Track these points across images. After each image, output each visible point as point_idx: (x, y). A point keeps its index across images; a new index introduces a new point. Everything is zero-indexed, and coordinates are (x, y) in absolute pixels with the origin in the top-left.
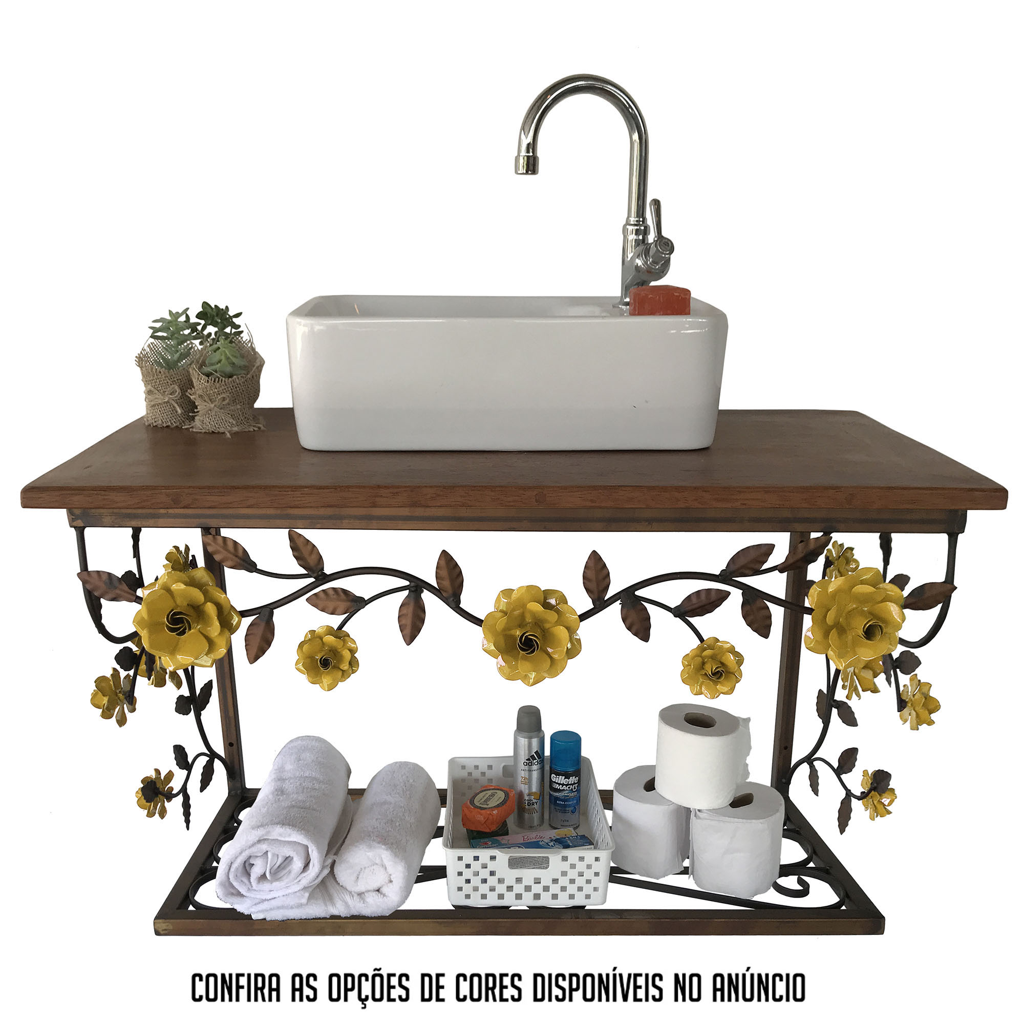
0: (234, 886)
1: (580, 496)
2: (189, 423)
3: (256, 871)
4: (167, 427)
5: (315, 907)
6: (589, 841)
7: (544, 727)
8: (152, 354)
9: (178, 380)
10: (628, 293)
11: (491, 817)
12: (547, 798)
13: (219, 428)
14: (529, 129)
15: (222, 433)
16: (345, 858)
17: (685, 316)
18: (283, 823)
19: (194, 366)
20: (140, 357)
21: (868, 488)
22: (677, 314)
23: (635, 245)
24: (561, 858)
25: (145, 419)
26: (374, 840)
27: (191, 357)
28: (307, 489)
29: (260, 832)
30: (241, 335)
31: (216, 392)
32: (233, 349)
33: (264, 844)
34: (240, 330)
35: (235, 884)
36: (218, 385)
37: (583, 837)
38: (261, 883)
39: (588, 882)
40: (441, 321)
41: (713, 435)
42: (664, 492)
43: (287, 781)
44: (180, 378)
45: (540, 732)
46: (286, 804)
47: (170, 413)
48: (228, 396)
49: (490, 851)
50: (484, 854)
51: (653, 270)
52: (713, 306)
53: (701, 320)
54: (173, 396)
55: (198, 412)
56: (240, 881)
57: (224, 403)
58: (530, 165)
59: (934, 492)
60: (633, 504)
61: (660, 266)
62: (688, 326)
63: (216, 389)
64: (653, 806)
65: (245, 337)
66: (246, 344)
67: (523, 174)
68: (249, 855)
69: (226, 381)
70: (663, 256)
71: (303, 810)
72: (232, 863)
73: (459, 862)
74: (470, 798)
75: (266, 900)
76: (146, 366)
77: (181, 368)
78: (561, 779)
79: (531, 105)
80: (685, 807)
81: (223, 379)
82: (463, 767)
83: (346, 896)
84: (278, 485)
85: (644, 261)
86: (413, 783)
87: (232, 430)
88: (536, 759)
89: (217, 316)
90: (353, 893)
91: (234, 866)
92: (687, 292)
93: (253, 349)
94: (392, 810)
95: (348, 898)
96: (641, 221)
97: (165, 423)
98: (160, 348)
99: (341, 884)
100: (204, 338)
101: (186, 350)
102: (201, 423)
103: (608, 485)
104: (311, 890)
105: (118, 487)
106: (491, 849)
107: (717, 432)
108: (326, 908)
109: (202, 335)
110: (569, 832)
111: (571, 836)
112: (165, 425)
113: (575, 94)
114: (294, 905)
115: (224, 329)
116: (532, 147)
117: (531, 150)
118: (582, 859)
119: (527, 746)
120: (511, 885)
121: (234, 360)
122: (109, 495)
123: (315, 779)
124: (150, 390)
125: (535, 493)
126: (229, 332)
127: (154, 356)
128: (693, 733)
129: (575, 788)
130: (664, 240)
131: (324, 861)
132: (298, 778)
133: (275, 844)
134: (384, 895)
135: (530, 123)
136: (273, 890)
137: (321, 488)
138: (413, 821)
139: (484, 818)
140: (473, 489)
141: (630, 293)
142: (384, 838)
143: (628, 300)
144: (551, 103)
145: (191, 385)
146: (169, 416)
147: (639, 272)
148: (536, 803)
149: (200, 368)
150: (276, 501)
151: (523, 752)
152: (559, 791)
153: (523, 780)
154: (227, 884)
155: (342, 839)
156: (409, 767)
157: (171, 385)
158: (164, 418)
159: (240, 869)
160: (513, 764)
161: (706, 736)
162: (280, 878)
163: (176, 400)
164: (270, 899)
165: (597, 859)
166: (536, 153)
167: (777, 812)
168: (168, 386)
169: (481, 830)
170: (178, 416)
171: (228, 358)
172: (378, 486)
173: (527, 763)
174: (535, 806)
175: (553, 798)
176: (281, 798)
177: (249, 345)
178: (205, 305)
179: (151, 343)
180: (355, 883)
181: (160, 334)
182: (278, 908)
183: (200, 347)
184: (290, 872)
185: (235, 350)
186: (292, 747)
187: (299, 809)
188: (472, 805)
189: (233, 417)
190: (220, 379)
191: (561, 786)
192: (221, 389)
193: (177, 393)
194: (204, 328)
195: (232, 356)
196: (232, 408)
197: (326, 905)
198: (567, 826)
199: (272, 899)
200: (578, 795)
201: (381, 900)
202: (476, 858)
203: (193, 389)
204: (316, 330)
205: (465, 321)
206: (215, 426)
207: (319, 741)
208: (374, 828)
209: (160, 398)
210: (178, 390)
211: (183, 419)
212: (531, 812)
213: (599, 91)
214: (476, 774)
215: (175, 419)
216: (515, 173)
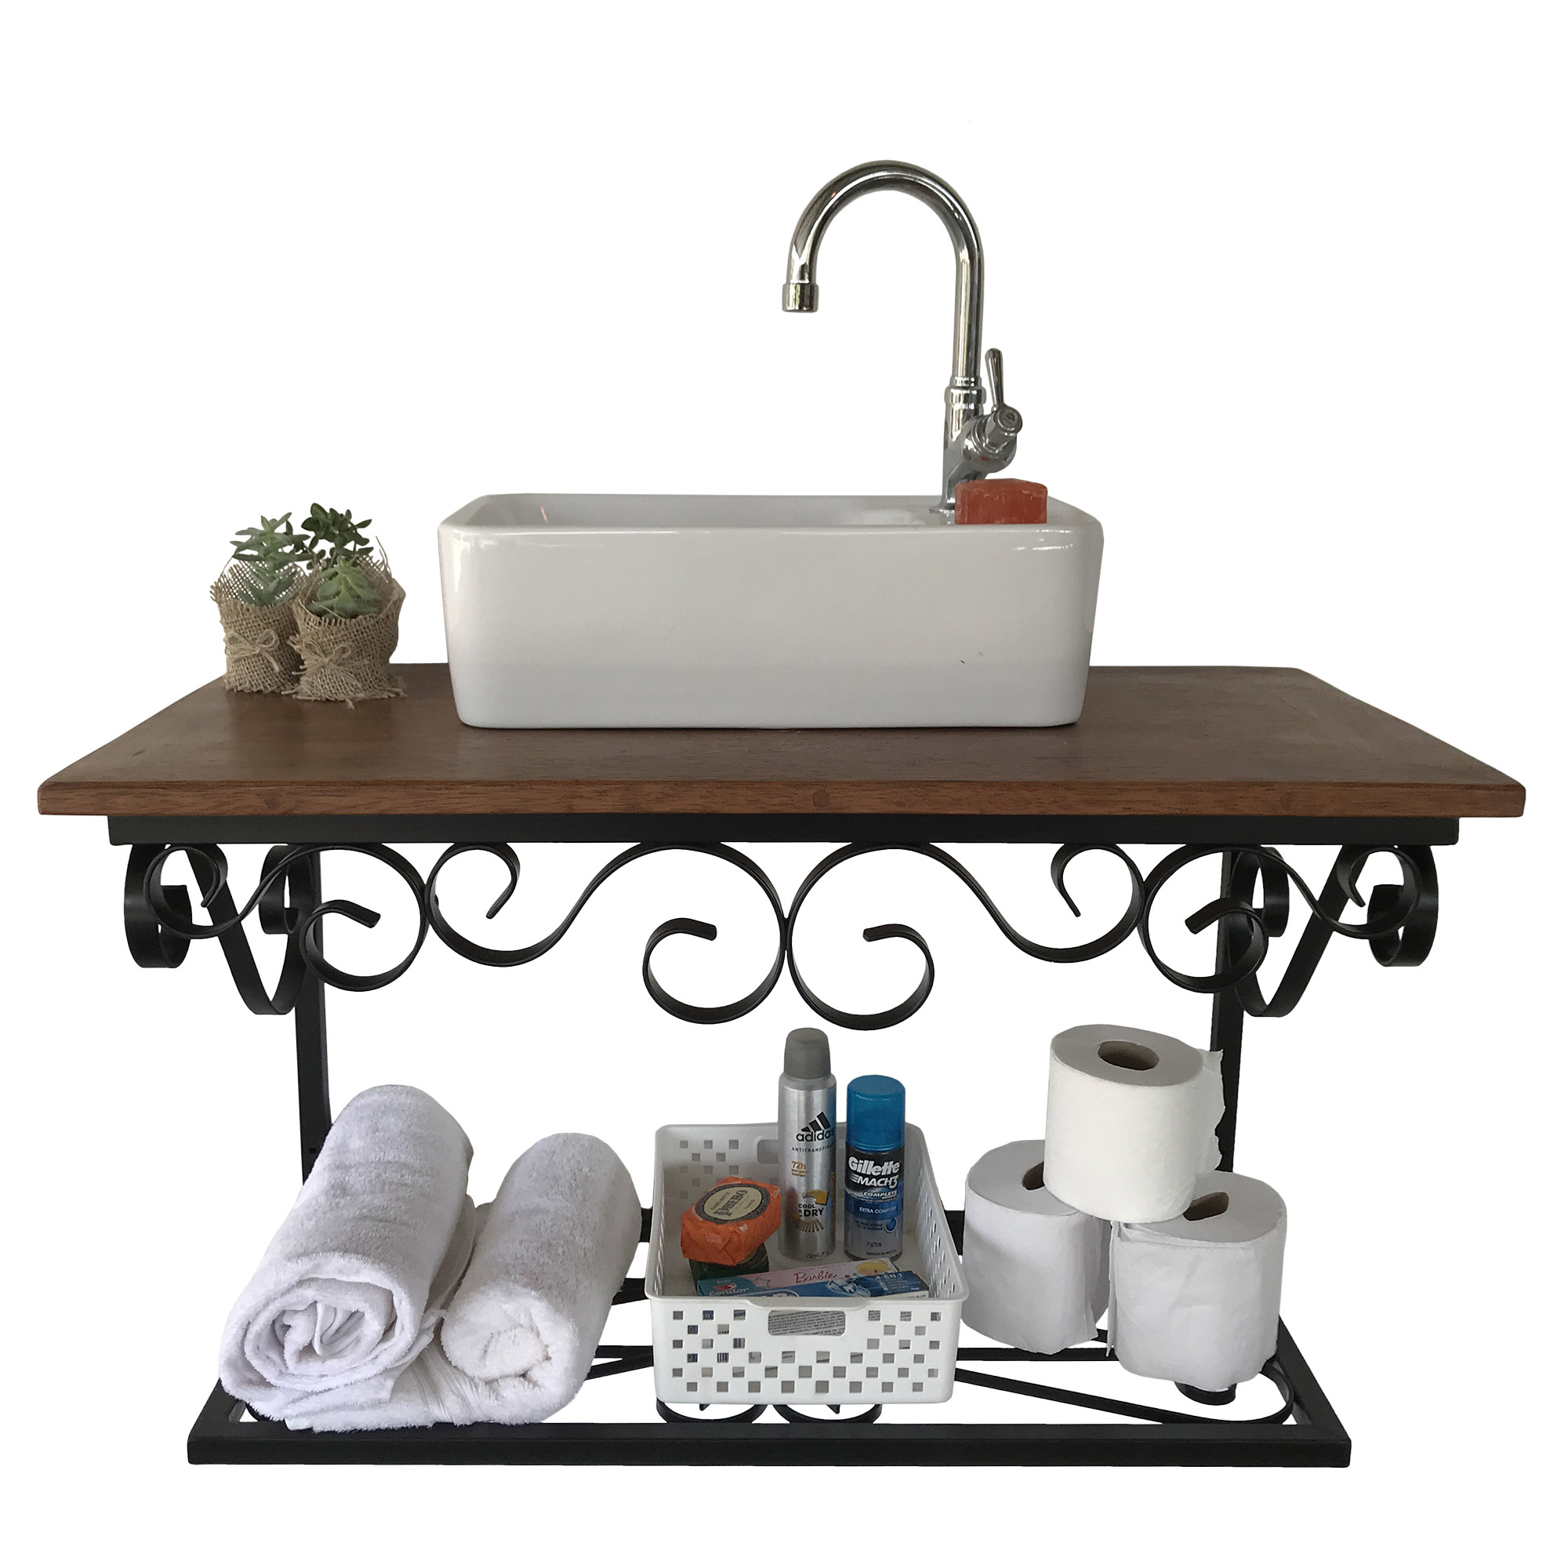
0: (253, 1367)
1: (881, 796)
2: (292, 687)
3: (295, 1339)
4: (259, 692)
5: (405, 1408)
6: (919, 1282)
7: (835, 1070)
8: (236, 583)
9: (274, 621)
10: (953, 490)
11: (735, 1238)
12: (840, 1202)
13: (336, 694)
14: (803, 242)
15: (341, 701)
16: (461, 1314)
17: (1039, 525)
18: (345, 1248)
19: (300, 601)
20: (217, 587)
21: (1313, 784)
22: (1027, 522)
23: (963, 418)
24: (867, 1313)
25: (225, 681)
26: (516, 1281)
27: (295, 587)
28: (470, 786)
29: (302, 1266)
30: (370, 554)
31: (331, 640)
32: (358, 575)
33: (309, 1287)
34: (368, 546)
35: (256, 1363)
36: (335, 629)
37: (909, 1275)
38: (304, 1361)
39: (919, 1359)
40: (671, 532)
41: (1081, 706)
42: (1007, 790)
43: (353, 1170)
44: (278, 618)
45: (827, 1078)
46: (352, 1212)
47: (262, 671)
48: (351, 647)
49: (734, 1301)
50: (723, 1307)
51: (991, 456)
52: (1080, 511)
53: (1063, 532)
54: (267, 646)
55: (305, 670)
56: (264, 1357)
57: (344, 656)
58: (805, 298)
59: (1415, 790)
60: (961, 809)
61: (1001, 449)
62: (1043, 540)
63: (333, 635)
64: (1041, 1217)
65: (376, 556)
66: (377, 567)
67: (795, 311)
68: (281, 1309)
69: (348, 623)
70: (1006, 434)
71: (383, 1224)
72: (249, 1323)
73: (677, 1321)
74: (696, 1202)
75: (313, 1393)
76: (226, 601)
77: (279, 604)
78: (868, 1167)
79: (807, 209)
80: (1099, 1219)
81: (343, 620)
82: (684, 1144)
83: (464, 1386)
84: (425, 779)
85: (977, 443)
86: (589, 1174)
87: (357, 697)
88: (821, 1129)
89: (334, 525)
90: (476, 1380)
91: (254, 1329)
92: (1041, 489)
93: (388, 575)
94: (551, 1223)
95: (467, 1389)
96: (972, 382)
97: (254, 686)
98: (248, 573)
99: (453, 1364)
100: (314, 559)
101: (287, 576)
102: (310, 687)
103: (923, 779)
104: (397, 1374)
105: (183, 783)
106: (735, 1297)
107: (1087, 700)
108: (426, 1409)
109: (310, 553)
110: (882, 1265)
111: (886, 1273)
112: (255, 690)
113: (874, 191)
114: (366, 1402)
115: (345, 544)
116: (808, 270)
117: (807, 275)
118: (906, 1316)
119: (802, 1104)
120: (775, 1365)
121: (359, 591)
122: (171, 795)
123: (405, 1165)
124: (233, 637)
125: (812, 792)
126: (352, 550)
127: (238, 586)
128: (1115, 1081)
129: (893, 1184)
130: (1007, 411)
131: (423, 1320)
132: (373, 1165)
133: (330, 1287)
134: (535, 1384)
135: (805, 233)
136: (326, 1375)
137: (490, 784)
138: (591, 1244)
139: (723, 1240)
140: (719, 786)
141: (955, 490)
142: (535, 1277)
143: (952, 501)
144: (836, 204)
145: (295, 629)
146: (261, 676)
147: (970, 458)
148: (821, 1212)
149: (308, 604)
150: (424, 803)
151: (796, 1115)
152: (864, 1188)
153: (795, 1168)
154: (240, 1363)
155: (456, 1280)
156: (581, 1143)
157: (264, 629)
158: (253, 678)
159: (266, 1334)
160: (777, 1138)
161: (1140, 1085)
162: (340, 1351)
163: (272, 651)
164: (321, 1392)
165: (935, 1317)
166: (815, 280)
167: (1273, 1229)
168: (259, 632)
169: (716, 1261)
170: (274, 677)
171: (350, 589)
172: (577, 781)
173: (803, 1136)
174: (819, 1217)
175: (852, 1203)
176: (342, 1202)
177: (382, 569)
178: (316, 508)
179: (235, 566)
180: (480, 1360)
181: (247, 552)
182: (337, 1408)
183: (308, 572)
184: (358, 1341)
185: (360, 576)
186: (362, 1106)
187: (376, 1223)
188: (699, 1215)
189: (358, 677)
190: (339, 621)
191: (867, 1179)
192: (339, 635)
193: (274, 641)
194: (314, 543)
195: (357, 585)
196: (357, 663)
197: (426, 1403)
198: (879, 1254)
199: (325, 1391)
200: (899, 1196)
201: (529, 1393)
202: (708, 1315)
203: (297, 635)
204: (482, 546)
205: (707, 532)
206: (331, 691)
207: (413, 1095)
208: (517, 1258)
209: (248, 649)
210: (275, 637)
211: (282, 680)
212: (810, 1228)
213: (908, 186)
214: (709, 1157)
215: (270, 680)
216: (783, 309)
